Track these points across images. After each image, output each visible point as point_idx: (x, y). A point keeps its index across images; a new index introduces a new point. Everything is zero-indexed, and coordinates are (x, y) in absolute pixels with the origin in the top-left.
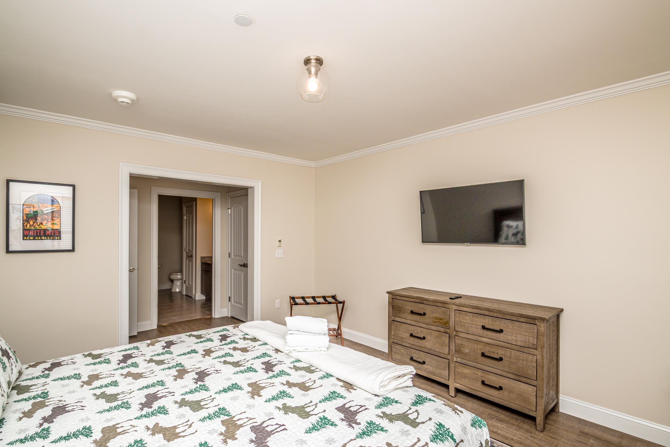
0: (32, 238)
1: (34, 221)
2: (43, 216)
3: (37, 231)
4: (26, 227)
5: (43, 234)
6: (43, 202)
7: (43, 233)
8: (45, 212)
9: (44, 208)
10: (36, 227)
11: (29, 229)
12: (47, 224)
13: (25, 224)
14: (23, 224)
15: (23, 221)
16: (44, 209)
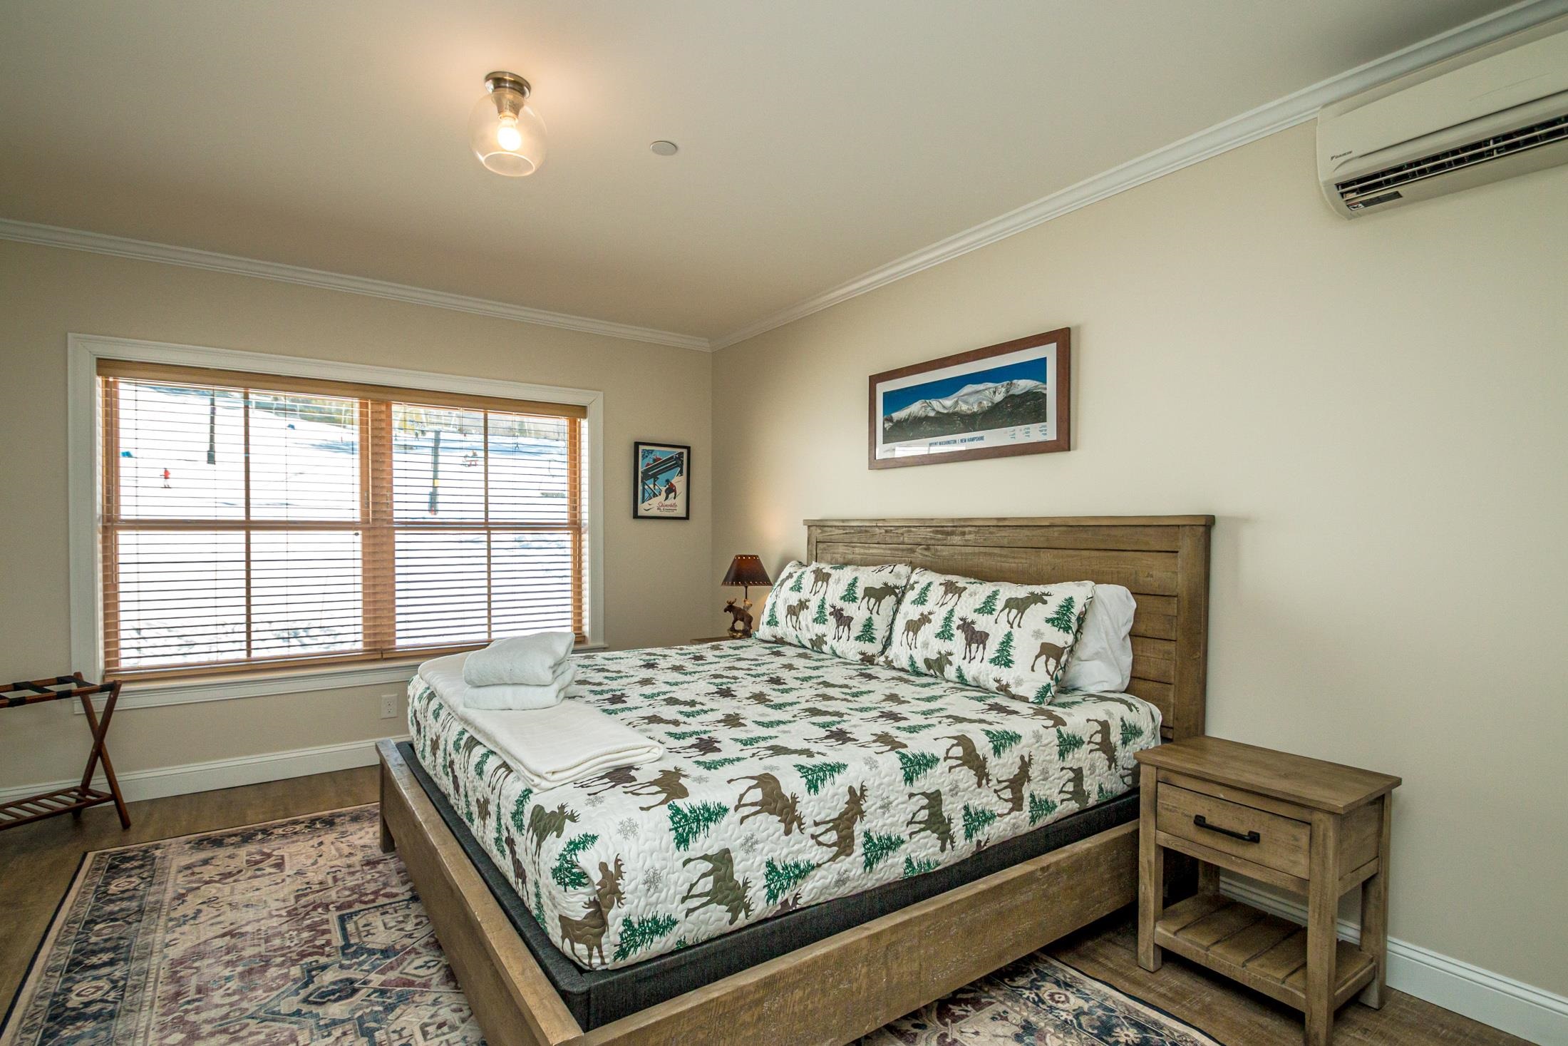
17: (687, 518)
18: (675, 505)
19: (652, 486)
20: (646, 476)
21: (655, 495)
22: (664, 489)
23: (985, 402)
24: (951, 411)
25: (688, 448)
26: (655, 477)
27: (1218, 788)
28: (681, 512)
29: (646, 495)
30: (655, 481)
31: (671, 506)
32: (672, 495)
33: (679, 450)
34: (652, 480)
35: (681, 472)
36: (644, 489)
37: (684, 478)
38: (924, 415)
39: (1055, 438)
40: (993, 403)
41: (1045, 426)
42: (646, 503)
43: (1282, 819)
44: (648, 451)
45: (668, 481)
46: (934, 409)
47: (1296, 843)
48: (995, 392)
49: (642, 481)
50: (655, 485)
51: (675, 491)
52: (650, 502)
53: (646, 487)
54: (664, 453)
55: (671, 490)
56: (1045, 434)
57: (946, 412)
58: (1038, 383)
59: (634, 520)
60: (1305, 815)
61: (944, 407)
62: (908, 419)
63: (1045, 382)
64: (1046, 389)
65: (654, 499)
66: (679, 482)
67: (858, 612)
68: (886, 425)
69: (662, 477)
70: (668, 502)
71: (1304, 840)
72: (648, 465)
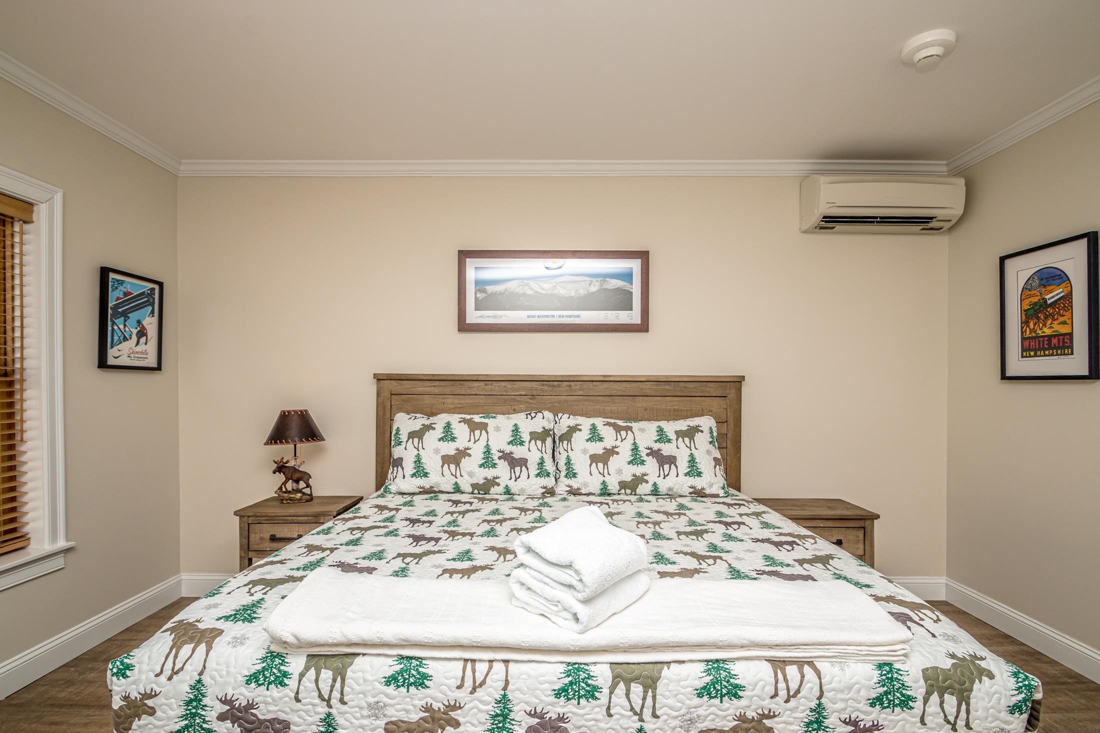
0: (1032, 353)
1: (1035, 321)
2: (1047, 311)
3: (1040, 339)
4: (1026, 335)
5: (1047, 344)
6: (1046, 284)
7: (1047, 342)
8: (1049, 302)
9: (1047, 295)
10: (1038, 332)
11: (1030, 337)
12: (1053, 325)
13: (1024, 330)
14: (1022, 328)
15: (1022, 323)
16: (1047, 297)
17: (159, 368)
18: (146, 353)
19: (122, 327)
20: (116, 315)
21: (125, 339)
22: (135, 331)
23: (581, 290)
24: (549, 292)
25: (161, 285)
26: (125, 315)
27: (819, 521)
28: (152, 362)
29: (116, 338)
30: (125, 321)
31: (142, 353)
32: (143, 340)
33: (151, 285)
34: (123, 318)
35: (152, 312)
36: (113, 329)
37: (155, 320)
38: (521, 292)
39: (640, 323)
40: (588, 292)
41: (632, 314)
42: (115, 348)
43: (851, 529)
44: (118, 281)
45: (139, 322)
46: (532, 289)
47: (858, 539)
48: (590, 285)
49: (112, 320)
50: (125, 326)
51: (146, 335)
52: (119, 347)
53: (115, 327)
54: (137, 287)
55: (142, 333)
56: (632, 319)
57: (544, 292)
58: (626, 284)
59: (98, 370)
60: (861, 524)
61: (542, 288)
62: (504, 293)
63: (632, 284)
64: (632, 289)
65: (124, 344)
66: (150, 323)
67: (532, 453)
68: (479, 295)
69: (134, 316)
70: (139, 349)
71: (861, 536)
72: (118, 299)
